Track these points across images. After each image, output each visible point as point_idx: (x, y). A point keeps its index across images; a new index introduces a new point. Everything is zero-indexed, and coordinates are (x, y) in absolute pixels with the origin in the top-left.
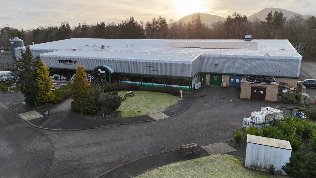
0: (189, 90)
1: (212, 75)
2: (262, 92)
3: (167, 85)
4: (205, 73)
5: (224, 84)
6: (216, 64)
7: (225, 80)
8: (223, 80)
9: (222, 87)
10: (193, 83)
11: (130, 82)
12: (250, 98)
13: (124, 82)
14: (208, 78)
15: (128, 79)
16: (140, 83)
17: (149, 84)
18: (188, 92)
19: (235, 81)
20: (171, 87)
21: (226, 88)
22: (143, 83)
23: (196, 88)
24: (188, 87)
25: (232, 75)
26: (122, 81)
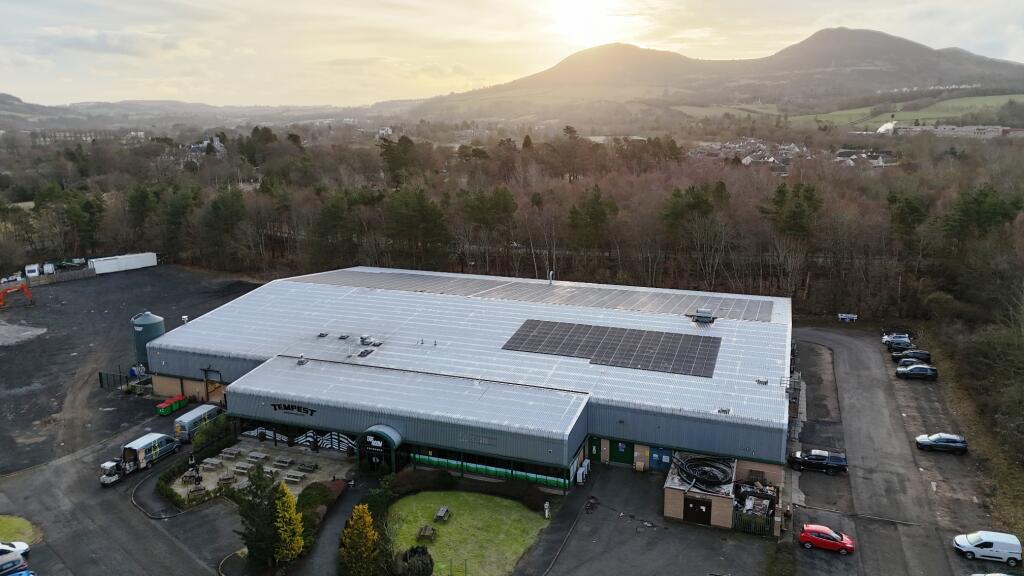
0: (564, 488)
1: (614, 443)
2: (703, 508)
3: (519, 473)
4: (599, 439)
5: (640, 465)
6: (621, 422)
7: (641, 458)
8: (636, 454)
9: (635, 471)
10: (572, 470)
11: (435, 459)
12: (682, 517)
13: (422, 457)
14: (605, 446)
15: (430, 453)
16: (460, 463)
17: (479, 466)
18: (562, 492)
19: (661, 458)
20: (526, 477)
21: (646, 472)
22: (465, 464)
23: (580, 479)
24: (562, 480)
25: (654, 447)
26: (417, 456)
